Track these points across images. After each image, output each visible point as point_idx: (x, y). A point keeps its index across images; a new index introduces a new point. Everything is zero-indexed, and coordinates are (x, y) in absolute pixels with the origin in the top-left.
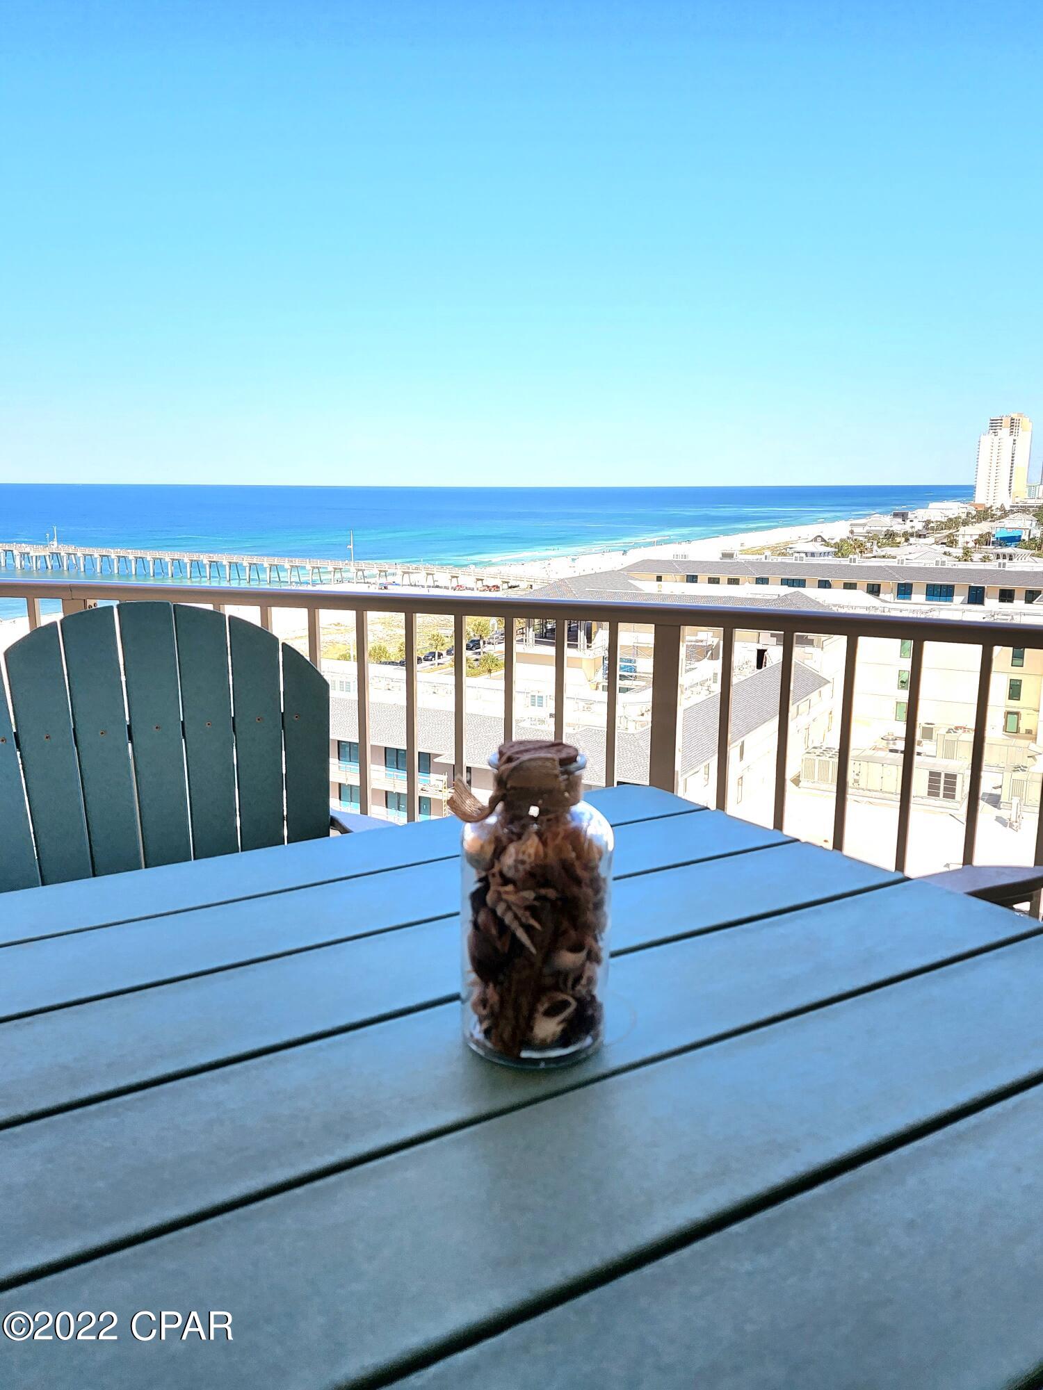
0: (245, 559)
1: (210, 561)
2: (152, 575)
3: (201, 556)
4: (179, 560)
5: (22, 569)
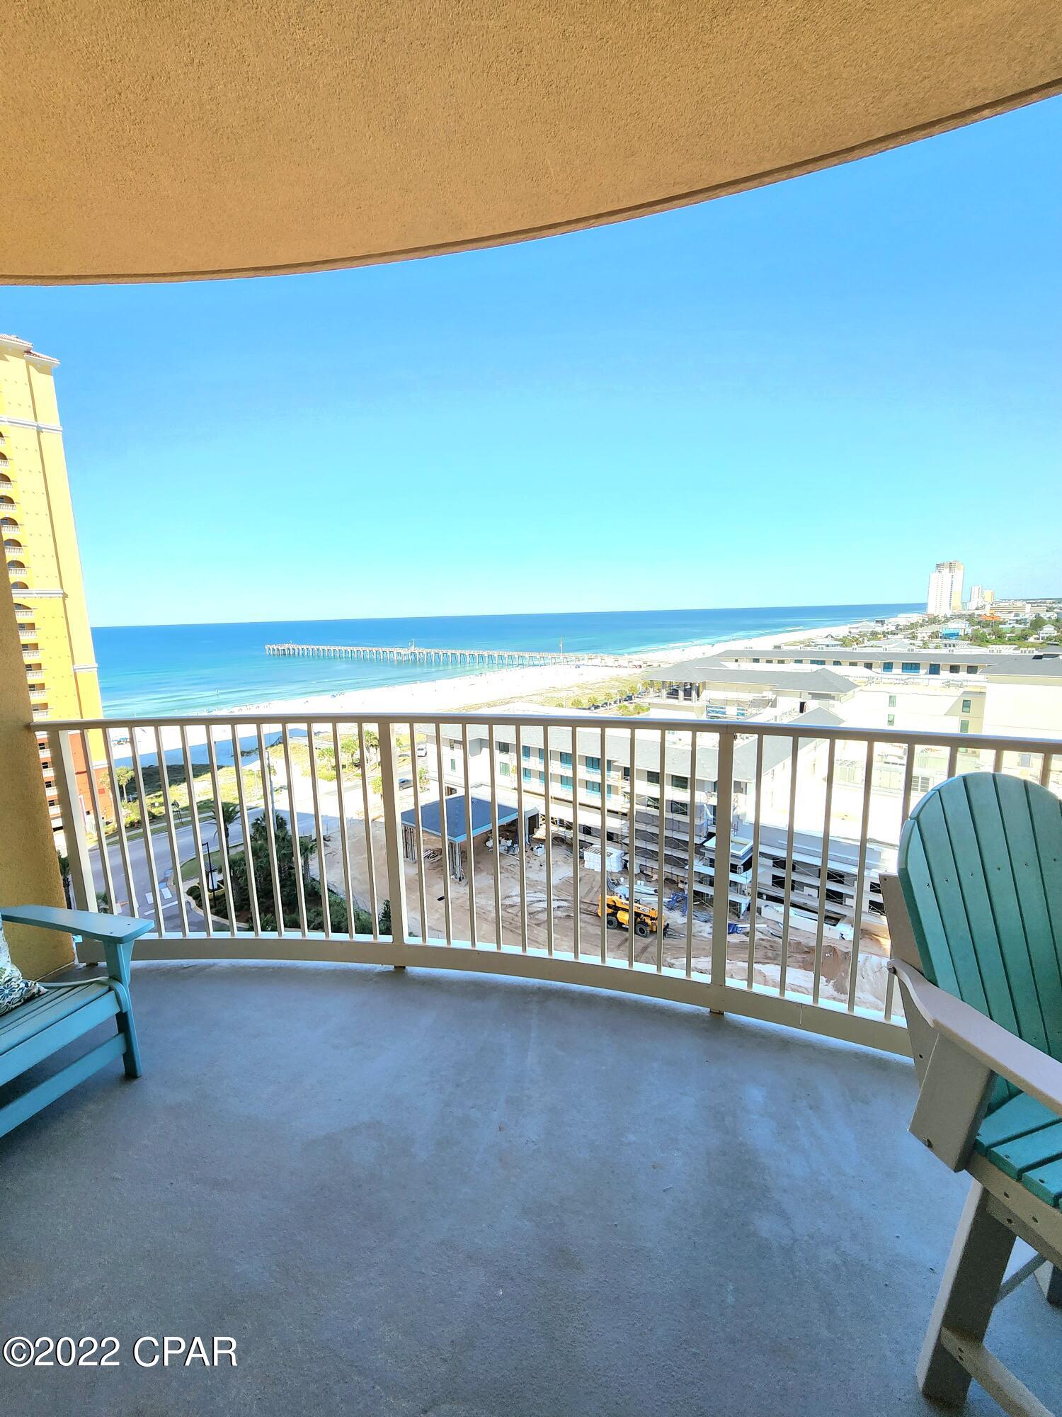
5: (398, 661)
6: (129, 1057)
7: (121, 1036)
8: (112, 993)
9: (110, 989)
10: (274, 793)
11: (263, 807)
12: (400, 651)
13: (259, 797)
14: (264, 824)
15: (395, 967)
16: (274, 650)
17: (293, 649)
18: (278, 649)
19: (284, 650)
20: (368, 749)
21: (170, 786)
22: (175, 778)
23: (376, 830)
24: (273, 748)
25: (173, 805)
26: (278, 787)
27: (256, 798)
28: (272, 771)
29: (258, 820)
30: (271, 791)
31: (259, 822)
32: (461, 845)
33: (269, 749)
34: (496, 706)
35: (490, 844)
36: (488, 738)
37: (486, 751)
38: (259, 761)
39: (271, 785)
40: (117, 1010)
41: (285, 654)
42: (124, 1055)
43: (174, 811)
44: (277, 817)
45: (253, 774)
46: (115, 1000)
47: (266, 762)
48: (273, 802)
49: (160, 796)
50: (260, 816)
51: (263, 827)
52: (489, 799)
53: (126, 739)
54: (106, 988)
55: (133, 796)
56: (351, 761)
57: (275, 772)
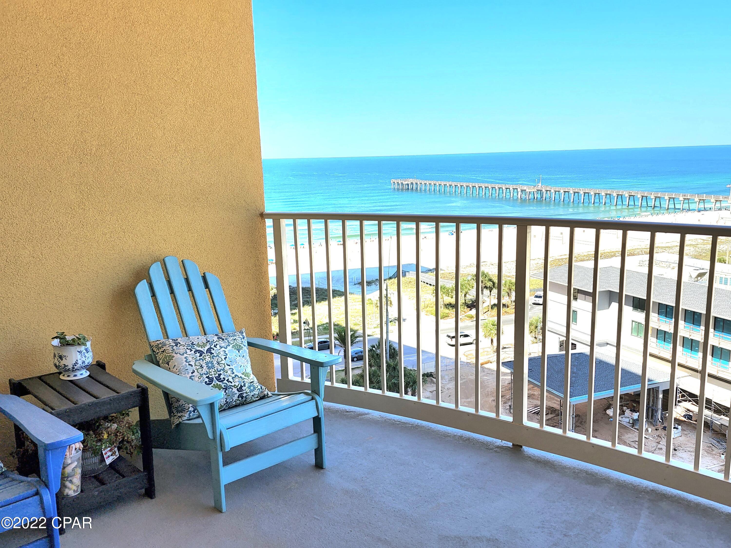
0: (652, 194)
1: (629, 195)
2: (593, 203)
3: (625, 192)
4: (610, 194)
5: (521, 198)
6: (319, 452)
7: (316, 435)
8: (314, 401)
9: (313, 399)
10: (389, 324)
11: (379, 336)
12: (525, 188)
13: (375, 326)
14: (378, 352)
15: (513, 444)
16: (398, 184)
17: (417, 184)
18: (402, 183)
19: (408, 184)
20: (482, 290)
21: (303, 306)
22: (308, 299)
23: (484, 376)
24: (391, 280)
25: (304, 323)
26: (393, 319)
27: (373, 327)
28: (389, 302)
29: (373, 347)
30: (387, 321)
31: (374, 349)
32: (576, 407)
33: (387, 281)
34: (634, 255)
35: (610, 412)
36: (618, 291)
37: (615, 306)
38: (379, 291)
39: (387, 315)
40: (316, 414)
41: (408, 189)
42: (316, 450)
43: (305, 329)
44: (390, 347)
45: (371, 303)
46: (315, 406)
47: (384, 292)
48: (387, 332)
49: (295, 314)
50: (375, 343)
51: (378, 354)
52: (613, 361)
53: (272, 260)
54: (310, 397)
55: (275, 311)
56: (464, 301)
57: (391, 303)
